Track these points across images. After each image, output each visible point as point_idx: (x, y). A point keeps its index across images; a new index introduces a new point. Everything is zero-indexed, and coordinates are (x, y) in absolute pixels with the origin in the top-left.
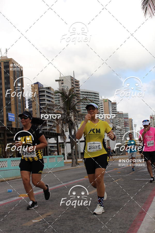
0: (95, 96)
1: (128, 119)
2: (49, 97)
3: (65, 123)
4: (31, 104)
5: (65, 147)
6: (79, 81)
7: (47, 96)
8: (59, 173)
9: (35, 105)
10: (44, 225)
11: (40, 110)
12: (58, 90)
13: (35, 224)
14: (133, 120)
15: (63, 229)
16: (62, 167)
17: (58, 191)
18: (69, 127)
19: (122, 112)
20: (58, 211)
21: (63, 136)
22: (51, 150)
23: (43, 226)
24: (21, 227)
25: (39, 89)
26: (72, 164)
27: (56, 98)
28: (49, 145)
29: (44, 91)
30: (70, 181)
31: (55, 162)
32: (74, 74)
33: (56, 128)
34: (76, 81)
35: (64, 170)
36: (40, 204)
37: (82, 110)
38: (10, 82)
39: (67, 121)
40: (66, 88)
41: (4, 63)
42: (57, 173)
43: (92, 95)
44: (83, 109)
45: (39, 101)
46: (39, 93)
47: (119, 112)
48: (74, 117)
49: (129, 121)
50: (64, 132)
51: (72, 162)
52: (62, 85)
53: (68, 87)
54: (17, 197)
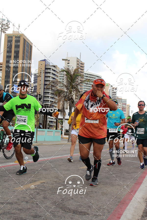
1: (126, 104)
2: (54, 74)
3: (66, 101)
4: (37, 80)
5: (64, 123)
6: (84, 63)
7: (53, 74)
8: (55, 146)
9: (40, 81)
10: (36, 191)
11: (44, 86)
12: (64, 69)
13: (27, 189)
14: (130, 106)
15: (54, 198)
16: (58, 141)
17: (52, 162)
18: (70, 105)
19: (121, 98)
20: (51, 180)
21: (63, 112)
22: (50, 124)
23: (34, 192)
24: (13, 191)
25: (46, 66)
26: (69, 139)
27: (61, 76)
28: (49, 120)
29: (50, 69)
30: (65, 154)
31: (52, 135)
32: (80, 56)
33: (57, 105)
34: (81, 63)
35: (60, 144)
37: (83, 91)
38: (19, 56)
39: (68, 99)
41: (16, 37)
42: (53, 146)
43: (95, 78)
44: (85, 90)
45: (44, 77)
46: (45, 70)
47: (119, 97)
48: (75, 96)
49: (127, 107)
50: (64, 109)
51: (69, 137)
52: (68, 65)
53: (73, 67)
54: (12, 162)
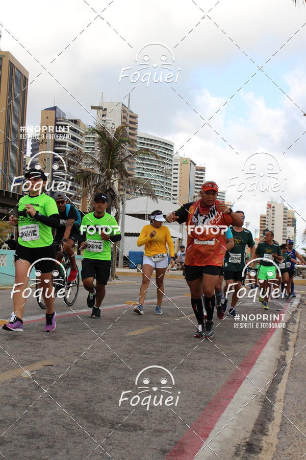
0: (166, 149)
2: (74, 139)
4: (38, 149)
6: (137, 115)
13: (16, 379)
15: (71, 397)
25: (56, 121)
27: (88, 143)
33: (79, 203)
34: (131, 114)
36: (31, 343)
37: (135, 174)
39: (104, 189)
40: (111, 125)
43: (160, 147)
44: (139, 173)
48: (119, 184)
52: (104, 118)
53: (114, 124)
